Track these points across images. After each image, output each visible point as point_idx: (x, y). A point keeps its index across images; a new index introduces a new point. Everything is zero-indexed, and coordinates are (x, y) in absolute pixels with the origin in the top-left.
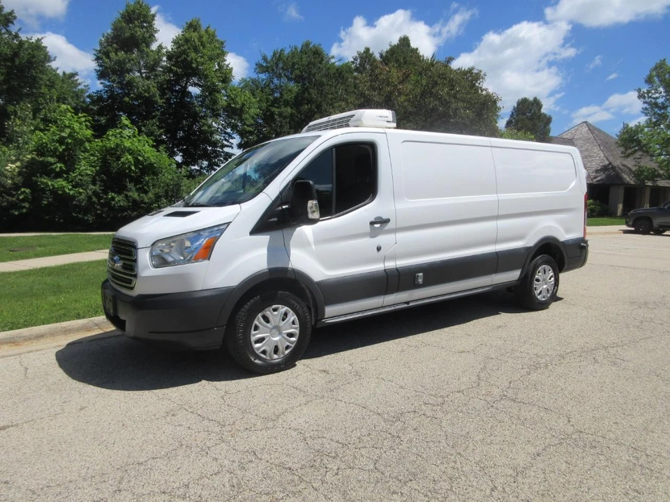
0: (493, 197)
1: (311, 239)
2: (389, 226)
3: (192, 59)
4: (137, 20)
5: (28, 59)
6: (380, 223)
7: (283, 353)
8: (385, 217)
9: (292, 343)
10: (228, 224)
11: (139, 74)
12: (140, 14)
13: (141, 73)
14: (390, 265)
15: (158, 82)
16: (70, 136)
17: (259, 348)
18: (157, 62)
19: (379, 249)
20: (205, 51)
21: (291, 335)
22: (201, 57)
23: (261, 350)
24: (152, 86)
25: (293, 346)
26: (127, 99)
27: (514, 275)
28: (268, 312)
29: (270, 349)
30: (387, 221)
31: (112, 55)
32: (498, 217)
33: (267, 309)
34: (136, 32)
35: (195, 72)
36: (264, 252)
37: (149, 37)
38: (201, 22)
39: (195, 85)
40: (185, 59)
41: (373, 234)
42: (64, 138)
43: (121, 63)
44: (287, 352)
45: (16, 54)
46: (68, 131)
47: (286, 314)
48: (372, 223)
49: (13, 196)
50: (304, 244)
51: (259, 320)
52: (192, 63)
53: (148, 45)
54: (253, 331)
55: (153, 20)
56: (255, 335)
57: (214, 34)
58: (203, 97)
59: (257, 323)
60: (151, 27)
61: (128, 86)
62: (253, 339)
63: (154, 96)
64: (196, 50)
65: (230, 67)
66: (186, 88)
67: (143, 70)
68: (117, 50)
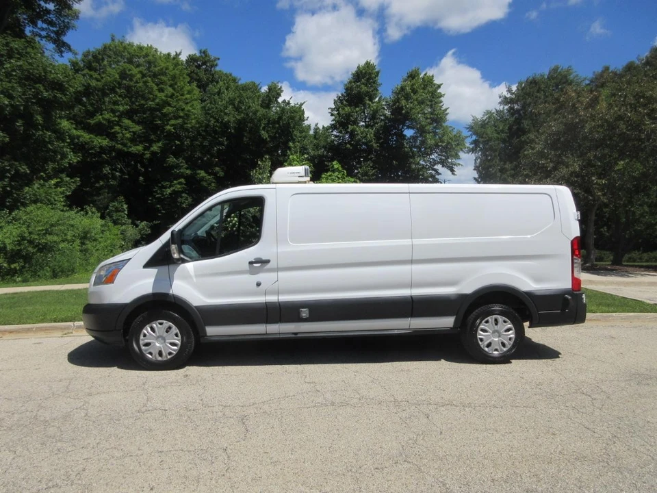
0: (407, 242)
1: (192, 273)
2: (268, 266)
3: (402, 106)
4: (363, 78)
5: (288, 120)
6: (260, 263)
8: (264, 258)
9: (174, 350)
10: (129, 259)
11: (364, 123)
12: (365, 73)
13: (365, 122)
14: (272, 298)
15: (375, 129)
17: (146, 350)
18: (376, 112)
19: (258, 284)
20: (415, 97)
21: (173, 344)
22: (411, 103)
23: (149, 351)
24: (371, 134)
25: (175, 353)
26: (348, 146)
27: (447, 322)
28: (155, 325)
29: (155, 352)
30: (268, 261)
31: (341, 110)
32: (412, 262)
33: (154, 322)
34: (361, 89)
35: (406, 117)
36: (152, 280)
37: (373, 91)
38: (420, 71)
39: (409, 127)
40: (398, 106)
41: (253, 272)
43: (349, 116)
44: (169, 357)
45: (280, 118)
47: (170, 328)
48: (251, 263)
50: (186, 277)
51: (147, 330)
52: (403, 109)
53: (371, 99)
54: (142, 337)
55: (377, 76)
56: (143, 340)
57: (432, 80)
58: (414, 138)
59: (146, 332)
60: (374, 83)
61: (352, 134)
62: (141, 342)
63: (370, 141)
64: (407, 97)
65: (444, 107)
66: (402, 132)
67: (367, 120)
68: (346, 106)
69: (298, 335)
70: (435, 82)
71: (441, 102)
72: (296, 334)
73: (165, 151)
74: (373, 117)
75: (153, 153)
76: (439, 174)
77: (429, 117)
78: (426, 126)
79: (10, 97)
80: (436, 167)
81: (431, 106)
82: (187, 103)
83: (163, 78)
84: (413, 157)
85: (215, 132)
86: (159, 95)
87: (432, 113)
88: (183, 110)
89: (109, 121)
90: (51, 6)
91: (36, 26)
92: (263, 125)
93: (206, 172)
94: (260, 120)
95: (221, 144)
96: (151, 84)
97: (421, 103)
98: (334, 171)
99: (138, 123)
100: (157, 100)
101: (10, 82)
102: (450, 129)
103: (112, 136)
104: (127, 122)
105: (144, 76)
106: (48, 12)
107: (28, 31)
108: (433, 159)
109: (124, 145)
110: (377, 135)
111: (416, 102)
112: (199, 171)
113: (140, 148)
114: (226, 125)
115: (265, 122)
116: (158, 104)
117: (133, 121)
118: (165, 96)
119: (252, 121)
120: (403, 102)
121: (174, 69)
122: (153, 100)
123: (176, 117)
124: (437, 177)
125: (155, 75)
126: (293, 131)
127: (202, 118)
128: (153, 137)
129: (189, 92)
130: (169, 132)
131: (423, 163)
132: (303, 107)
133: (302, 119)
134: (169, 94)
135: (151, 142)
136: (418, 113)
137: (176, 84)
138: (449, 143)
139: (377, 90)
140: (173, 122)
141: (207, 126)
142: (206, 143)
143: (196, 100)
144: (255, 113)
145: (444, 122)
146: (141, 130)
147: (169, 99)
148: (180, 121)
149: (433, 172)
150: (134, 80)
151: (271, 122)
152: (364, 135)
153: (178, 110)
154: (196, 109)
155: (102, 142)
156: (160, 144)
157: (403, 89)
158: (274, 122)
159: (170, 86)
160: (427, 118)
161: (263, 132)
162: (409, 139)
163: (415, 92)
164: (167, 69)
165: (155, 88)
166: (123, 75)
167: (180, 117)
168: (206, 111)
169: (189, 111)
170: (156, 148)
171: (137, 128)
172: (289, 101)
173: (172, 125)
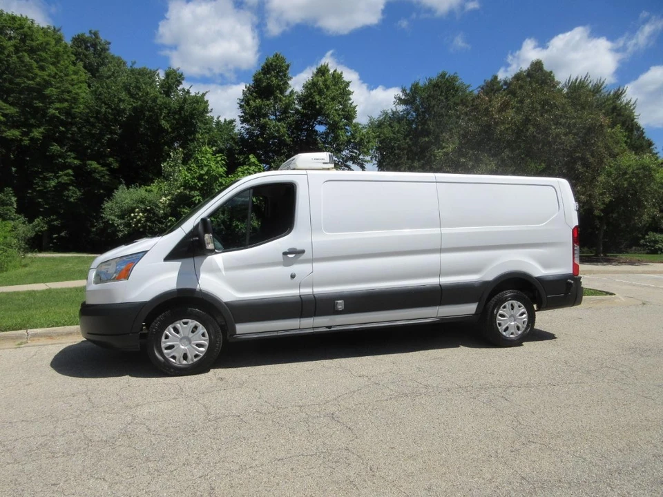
0: (436, 231)
1: (221, 265)
2: (303, 257)
3: (316, 101)
4: (274, 71)
5: (191, 111)
6: (295, 254)
7: (192, 360)
8: (299, 248)
9: (201, 352)
10: (146, 252)
11: (274, 117)
12: (276, 66)
13: (276, 116)
14: (306, 291)
15: (288, 123)
16: (207, 173)
17: (168, 354)
18: (287, 107)
19: (293, 276)
20: (328, 93)
21: (200, 345)
22: (324, 98)
23: (172, 355)
24: (283, 127)
25: (202, 355)
26: (260, 139)
27: (470, 309)
28: (179, 325)
29: (179, 355)
30: (303, 252)
31: (251, 102)
32: (441, 250)
33: (178, 322)
34: (272, 81)
35: (320, 112)
36: (176, 274)
37: (283, 84)
38: (329, 67)
39: (320, 123)
40: (311, 101)
41: (287, 263)
42: (203, 175)
43: (259, 109)
44: (195, 360)
45: (181, 108)
46: (206, 169)
47: (196, 327)
48: (285, 254)
49: (162, 223)
50: (214, 270)
51: (169, 331)
52: (316, 104)
53: (282, 92)
54: (163, 339)
55: (287, 69)
56: (165, 342)
57: (341, 76)
58: (327, 134)
59: (168, 333)
60: (285, 75)
61: (263, 127)
62: (163, 346)
63: (283, 136)
64: (320, 93)
65: (354, 104)
66: (313, 127)
67: (278, 114)
68: (256, 98)
69: (332, 329)
70: (344, 79)
71: (350, 99)
72: (330, 327)
73: (48, 138)
74: (285, 111)
75: (32, 139)
77: (340, 113)
78: (339, 122)
80: (348, 163)
81: (342, 103)
82: (73, 85)
83: (44, 54)
85: (107, 119)
86: (40, 73)
87: (343, 110)
88: (69, 92)
92: (164, 114)
93: (99, 163)
94: (161, 109)
95: (114, 132)
96: (27, 59)
97: (333, 99)
98: (250, 165)
99: (12, 104)
100: (38, 80)
102: (360, 126)
105: (18, 50)
108: (345, 156)
110: (290, 129)
111: (328, 98)
112: (90, 162)
113: (17, 133)
114: (120, 112)
115: (165, 111)
116: (38, 84)
117: (6, 102)
118: (49, 76)
119: (151, 109)
120: (317, 98)
121: (56, 45)
123: (62, 101)
125: (32, 51)
126: (197, 123)
127: (92, 103)
128: (32, 121)
129: (75, 73)
130: (53, 116)
132: (206, 97)
133: (205, 111)
134: (53, 74)
135: (30, 127)
136: (331, 109)
137: (58, 62)
138: (361, 139)
139: (288, 84)
140: (57, 105)
141: (98, 112)
142: (96, 131)
143: (82, 82)
144: (154, 100)
145: (354, 119)
146: (17, 112)
147: (52, 79)
148: (66, 104)
149: (346, 169)
150: (6, 52)
151: (171, 113)
152: (277, 128)
153: (63, 92)
154: (84, 93)
156: (41, 130)
157: (314, 84)
158: (175, 113)
159: (53, 64)
160: (339, 115)
161: (163, 122)
162: (321, 134)
163: (327, 88)
164: (47, 44)
165: (35, 65)
167: (66, 101)
168: (97, 96)
169: (76, 94)
170: (37, 133)
171: (12, 110)
172: (188, 90)
173: (56, 109)
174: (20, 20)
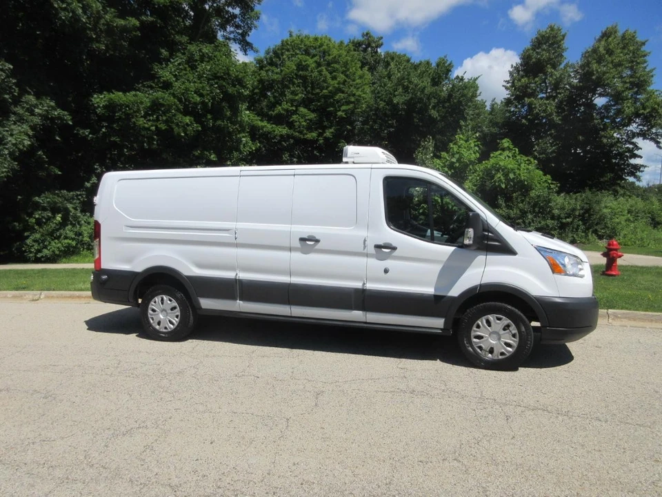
3: (593, 70)
4: (545, 44)
5: (459, 98)
11: (544, 95)
12: (548, 38)
13: (546, 93)
15: (558, 100)
16: (458, 160)
20: (611, 59)
22: (604, 66)
24: (552, 106)
26: (524, 121)
34: (542, 56)
35: (598, 83)
37: (557, 57)
38: (618, 28)
39: (601, 95)
40: (588, 71)
42: (454, 163)
43: (524, 88)
45: (450, 96)
46: (457, 156)
52: (593, 74)
53: (554, 66)
55: (563, 39)
57: (634, 36)
58: (607, 107)
60: (559, 47)
61: (530, 108)
63: (551, 114)
64: (600, 60)
65: (647, 70)
66: (592, 101)
67: (549, 91)
68: (522, 77)
70: (638, 39)
71: (645, 62)
74: (556, 86)
75: (326, 139)
76: (638, 148)
77: (628, 81)
78: (623, 91)
79: (201, 95)
80: (635, 140)
81: (631, 68)
82: (358, 88)
83: (336, 66)
84: (604, 129)
85: (385, 115)
86: (332, 82)
87: (631, 76)
88: (354, 95)
89: (287, 111)
90: (237, 11)
91: (226, 30)
92: (432, 104)
94: (429, 99)
95: (391, 126)
96: (325, 72)
97: (618, 65)
98: (503, 150)
99: (313, 111)
100: (330, 88)
101: (201, 83)
102: (658, 93)
103: (291, 125)
104: (303, 110)
105: (319, 65)
106: (235, 16)
107: (220, 35)
108: (632, 131)
109: (301, 132)
110: (559, 107)
111: (610, 65)
113: (314, 134)
114: (395, 107)
115: (433, 101)
116: (331, 92)
117: (309, 109)
118: (338, 84)
119: (420, 100)
120: (594, 66)
121: (346, 56)
122: (327, 87)
123: (348, 103)
124: (636, 152)
125: (329, 64)
126: (465, 109)
127: (372, 102)
128: (326, 123)
129: (361, 77)
130: (341, 118)
131: (618, 136)
132: (477, 82)
133: (474, 95)
134: (342, 81)
135: (324, 128)
136: (614, 78)
137: (348, 70)
138: (653, 109)
139: (562, 56)
140: (344, 108)
141: (377, 109)
142: (376, 127)
143: (366, 84)
144: (423, 90)
145: (649, 86)
146: (315, 117)
147: (342, 86)
148: (351, 106)
149: (631, 146)
150: (310, 69)
151: (441, 102)
152: (544, 107)
153: (349, 95)
154: (367, 94)
155: (283, 130)
156: (332, 130)
157: (595, 51)
158: (444, 102)
159: (342, 73)
160: (625, 83)
161: (433, 111)
162: (600, 108)
163: (610, 53)
164: (340, 56)
165: (329, 76)
166: (300, 67)
167: (352, 102)
168: (375, 94)
169: (360, 96)
170: (328, 133)
171: (312, 116)
172: (462, 77)
173: (343, 111)
174: (321, 39)
